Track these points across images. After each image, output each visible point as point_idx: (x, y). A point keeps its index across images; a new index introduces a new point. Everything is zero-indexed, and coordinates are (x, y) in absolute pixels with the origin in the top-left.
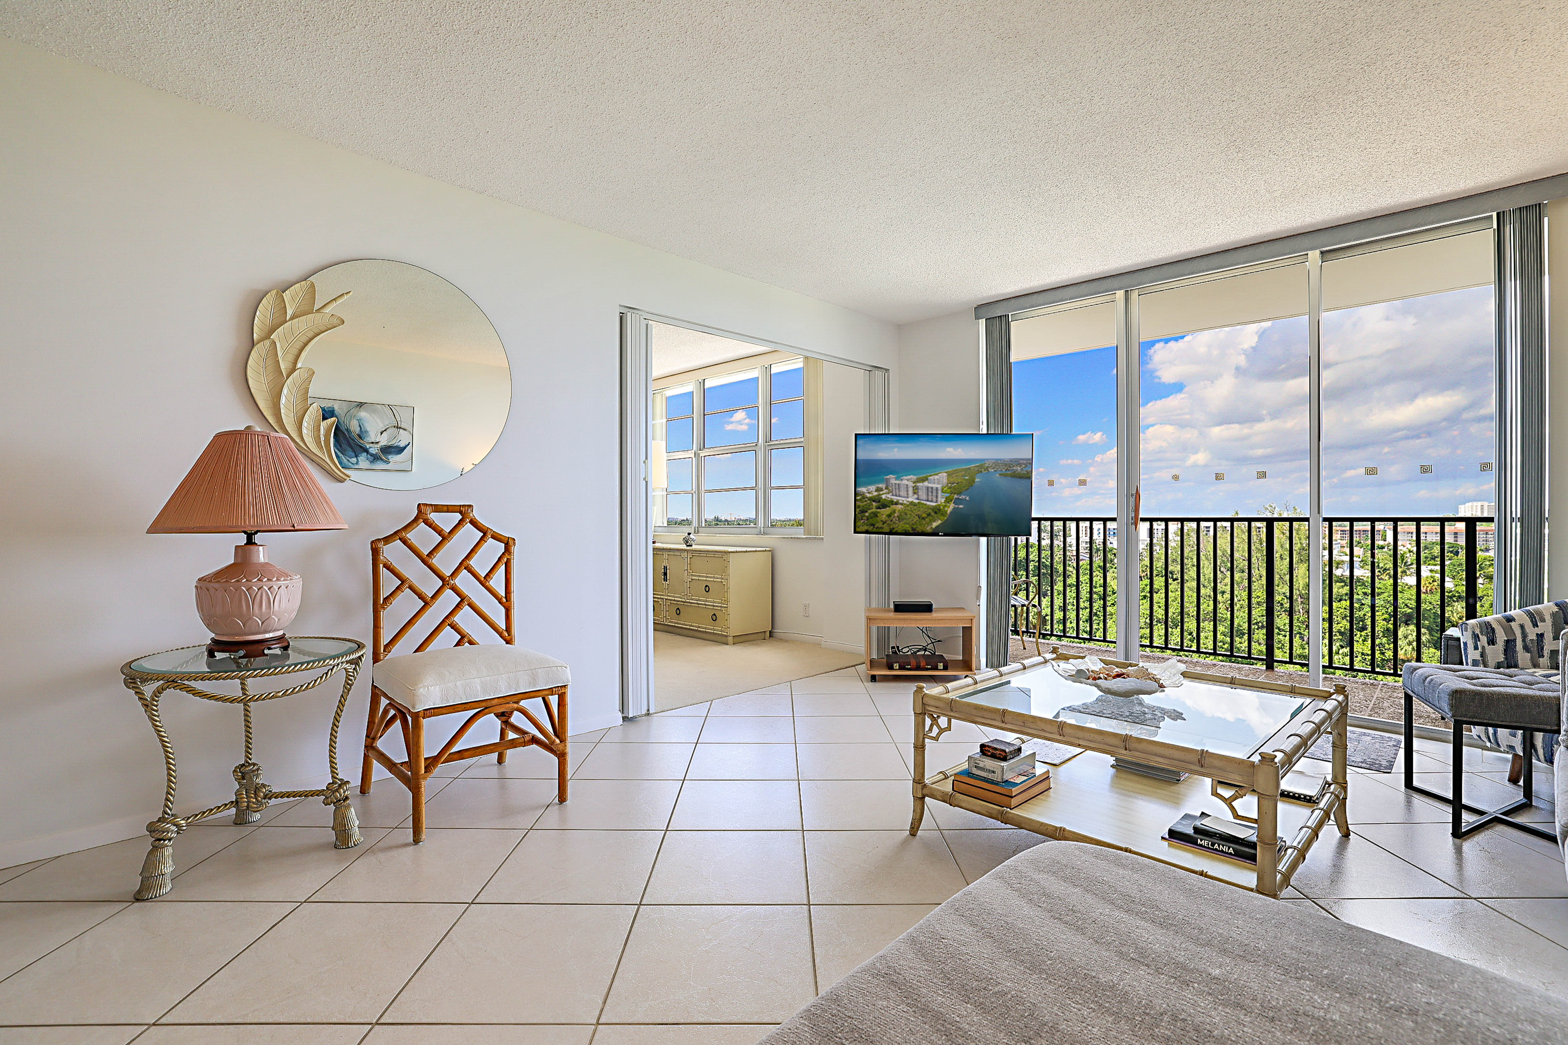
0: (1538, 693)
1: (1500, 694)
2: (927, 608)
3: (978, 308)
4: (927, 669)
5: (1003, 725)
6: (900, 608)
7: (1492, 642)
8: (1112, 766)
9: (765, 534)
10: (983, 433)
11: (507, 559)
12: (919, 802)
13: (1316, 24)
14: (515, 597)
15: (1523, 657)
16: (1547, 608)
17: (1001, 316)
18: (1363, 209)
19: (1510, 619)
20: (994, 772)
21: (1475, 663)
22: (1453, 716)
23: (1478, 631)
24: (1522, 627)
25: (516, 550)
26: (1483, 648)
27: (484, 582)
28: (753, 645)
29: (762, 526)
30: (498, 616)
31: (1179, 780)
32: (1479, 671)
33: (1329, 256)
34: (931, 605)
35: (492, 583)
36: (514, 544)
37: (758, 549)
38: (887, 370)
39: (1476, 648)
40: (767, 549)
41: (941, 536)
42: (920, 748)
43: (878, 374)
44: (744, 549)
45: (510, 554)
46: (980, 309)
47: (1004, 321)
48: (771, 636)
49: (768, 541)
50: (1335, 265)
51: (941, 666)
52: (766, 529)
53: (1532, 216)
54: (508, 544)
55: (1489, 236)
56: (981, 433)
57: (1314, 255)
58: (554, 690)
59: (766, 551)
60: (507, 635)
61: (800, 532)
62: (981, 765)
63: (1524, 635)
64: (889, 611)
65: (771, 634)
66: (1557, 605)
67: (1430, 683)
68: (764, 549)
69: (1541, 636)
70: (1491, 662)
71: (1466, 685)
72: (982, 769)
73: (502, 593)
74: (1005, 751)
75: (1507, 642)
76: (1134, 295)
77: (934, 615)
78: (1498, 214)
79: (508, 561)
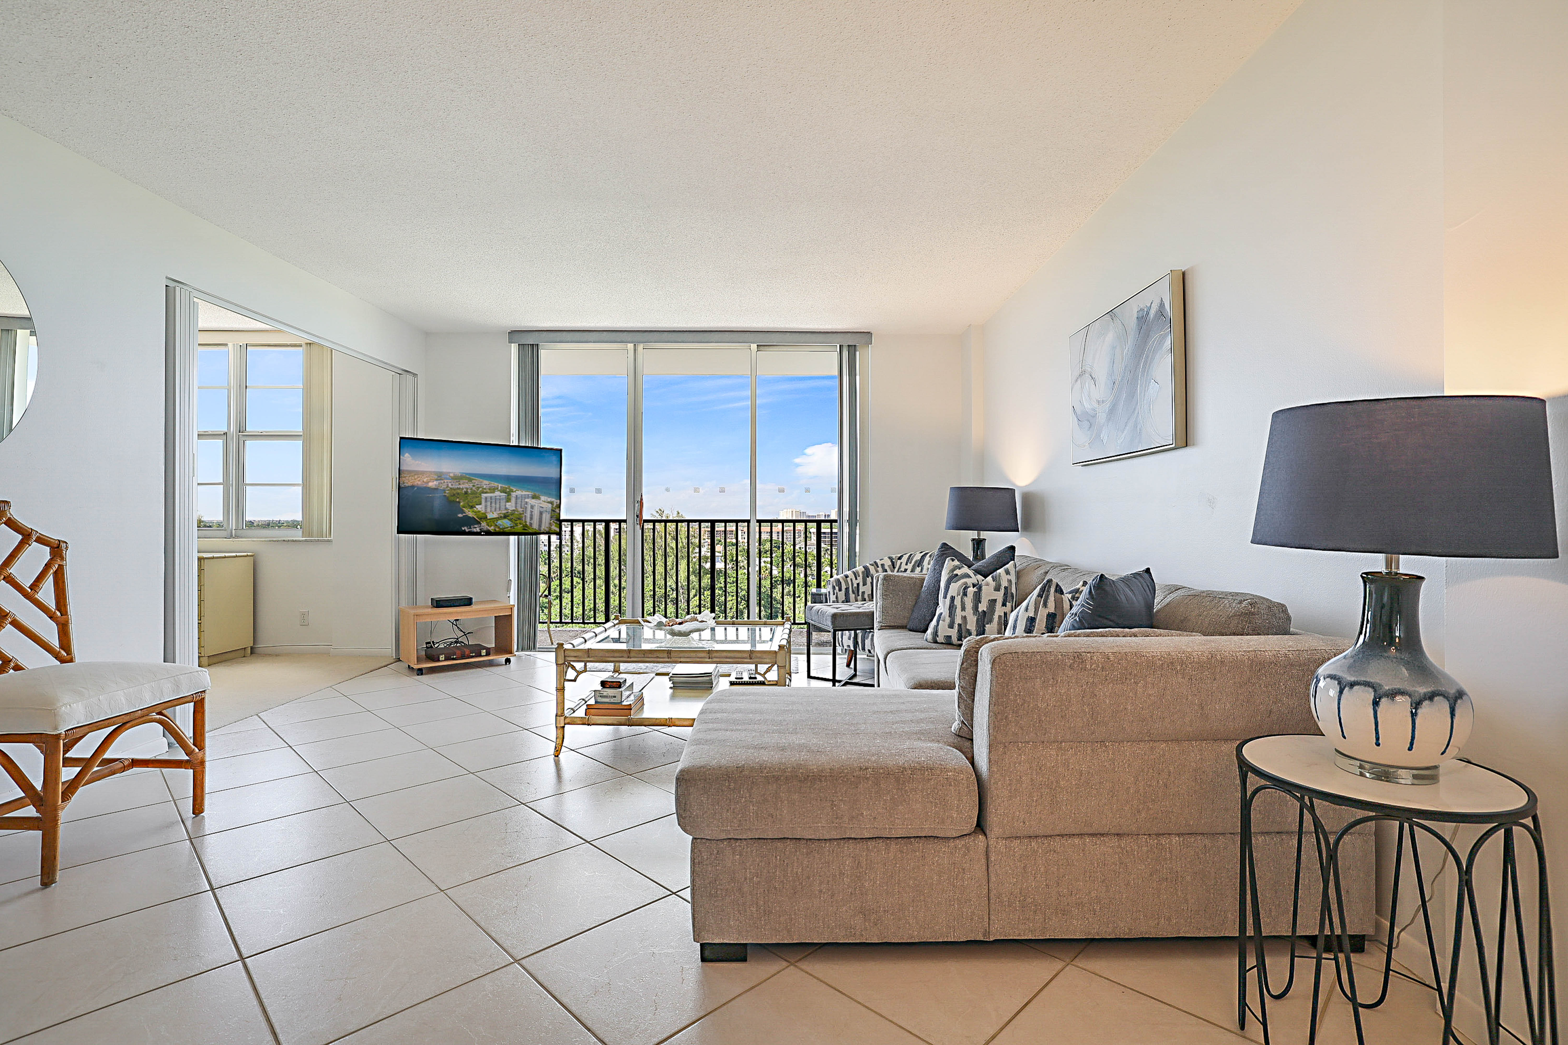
0: (863, 610)
1: (850, 613)
2: (468, 602)
3: (512, 333)
4: (472, 657)
5: (629, 659)
6: (438, 604)
7: (840, 590)
8: (671, 688)
9: (237, 537)
10: (514, 444)
11: (59, 565)
12: (560, 731)
13: (788, 242)
14: (72, 609)
15: (852, 596)
16: (860, 569)
17: (533, 345)
18: (782, 326)
19: (847, 577)
20: (615, 697)
21: (834, 602)
22: (833, 628)
23: (835, 585)
24: (851, 580)
25: (70, 555)
26: (837, 593)
27: (30, 594)
28: (229, 664)
29: (234, 528)
30: (50, 632)
31: (712, 687)
32: (838, 605)
33: (761, 348)
34: (471, 599)
35: (40, 596)
36: (67, 548)
37: (227, 555)
38: (415, 375)
39: (834, 594)
40: (249, 554)
41: (483, 535)
42: (561, 690)
43: (410, 377)
44: (223, 555)
45: (62, 559)
46: (514, 334)
47: (535, 348)
48: (251, 653)
49: (246, 544)
50: (764, 354)
51: (484, 652)
52: (240, 532)
53: (852, 349)
54: (57, 549)
55: (835, 356)
56: (511, 444)
57: (754, 346)
58: (194, 695)
59: (247, 556)
60: (66, 655)
61: (297, 535)
62: (605, 694)
63: (852, 585)
64: (427, 607)
65: (253, 650)
66: (864, 567)
67: (821, 613)
68: (245, 554)
69: (858, 584)
70: (840, 600)
71: (836, 611)
72: (606, 697)
73: (52, 605)
74: (620, 682)
75: (846, 589)
76: (640, 347)
77: (474, 607)
78: (840, 346)
79: (61, 567)
